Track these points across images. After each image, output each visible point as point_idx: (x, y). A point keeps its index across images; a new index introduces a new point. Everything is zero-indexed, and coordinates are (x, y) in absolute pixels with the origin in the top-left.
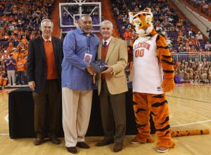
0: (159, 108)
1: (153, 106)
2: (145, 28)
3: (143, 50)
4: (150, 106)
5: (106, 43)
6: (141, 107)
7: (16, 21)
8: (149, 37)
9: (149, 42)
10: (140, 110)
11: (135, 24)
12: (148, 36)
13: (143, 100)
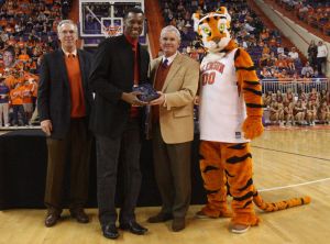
0: (238, 165)
1: (228, 161)
2: (217, 40)
3: (214, 74)
4: (224, 161)
5: (167, 61)
6: (211, 164)
7: (12, 26)
8: (223, 54)
9: (223, 61)
10: (209, 168)
11: (202, 33)
12: (222, 51)
13: (214, 153)
